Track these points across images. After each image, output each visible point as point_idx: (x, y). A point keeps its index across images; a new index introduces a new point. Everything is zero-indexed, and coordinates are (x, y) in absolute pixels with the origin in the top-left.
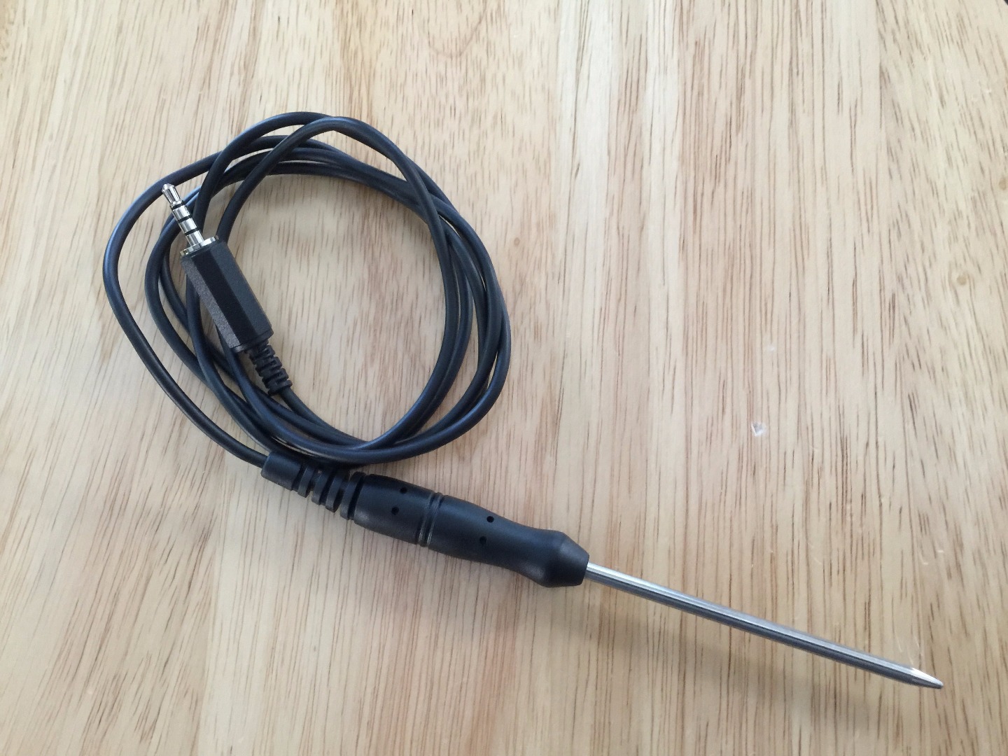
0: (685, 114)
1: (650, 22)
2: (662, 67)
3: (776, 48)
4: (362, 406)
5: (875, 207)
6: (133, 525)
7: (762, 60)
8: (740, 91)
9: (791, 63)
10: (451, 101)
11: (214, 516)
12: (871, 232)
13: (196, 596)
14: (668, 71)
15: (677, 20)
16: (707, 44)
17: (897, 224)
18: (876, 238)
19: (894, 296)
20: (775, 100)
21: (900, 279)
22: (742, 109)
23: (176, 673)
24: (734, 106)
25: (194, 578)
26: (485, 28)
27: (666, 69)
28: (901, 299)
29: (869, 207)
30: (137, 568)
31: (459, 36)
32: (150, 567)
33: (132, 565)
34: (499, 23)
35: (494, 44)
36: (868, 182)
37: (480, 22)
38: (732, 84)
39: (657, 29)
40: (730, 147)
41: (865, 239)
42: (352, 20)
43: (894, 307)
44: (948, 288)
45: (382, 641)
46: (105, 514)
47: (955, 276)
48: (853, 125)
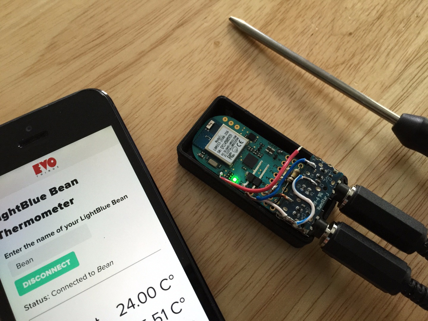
10: (295, 89)
26: (343, 68)
34: (351, 72)
37: (342, 64)
42: (279, 16)
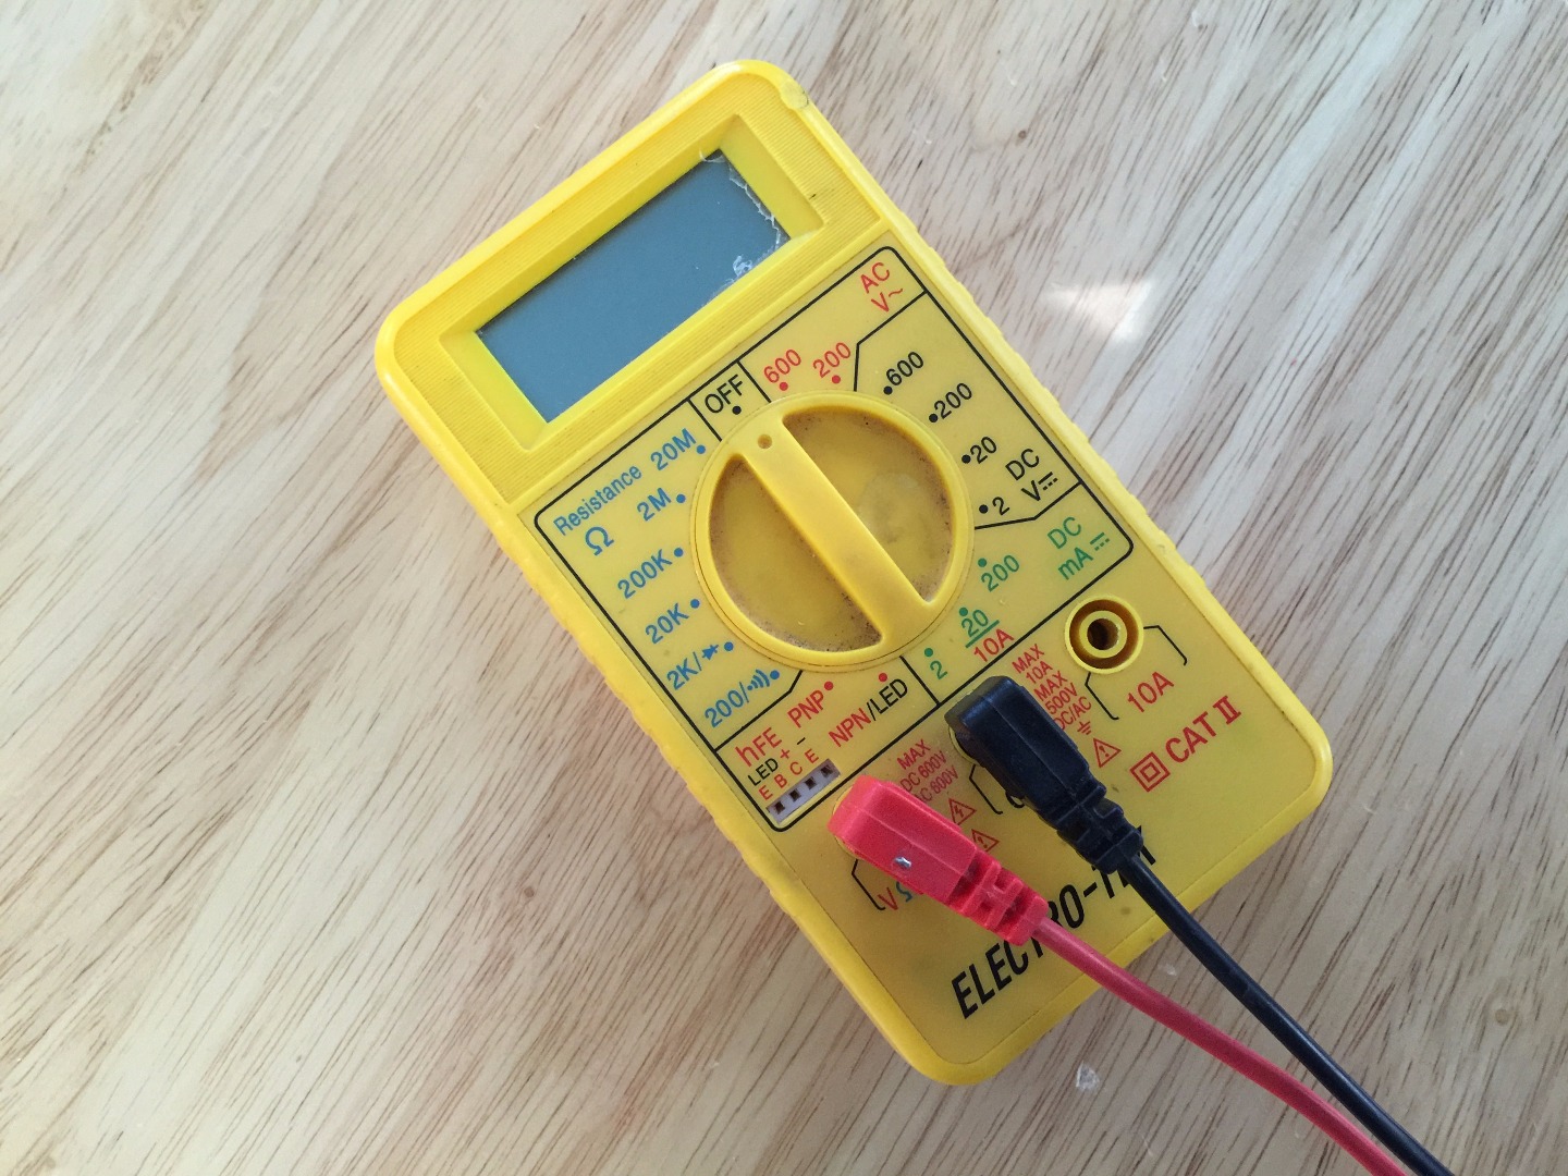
0: (1242, 545)
1: (1271, 372)
2: (1248, 454)
3: (1438, 513)
4: (538, 741)
5: (1442, 841)
6: (131, 746)
7: (1403, 523)
8: (1347, 552)
9: (1445, 550)
11: (250, 794)
12: (1414, 875)
13: (171, 895)
14: (1254, 465)
15: (1312, 390)
16: (1337, 451)
17: (1458, 883)
18: (1417, 888)
19: (1391, 988)
20: (1390, 593)
21: (1415, 969)
22: (1332, 582)
23: (94, 989)
24: (1322, 573)
25: (180, 869)
27: (1253, 457)
28: (1400, 999)
29: (1434, 836)
30: (106, 813)
31: (970, 241)
32: (126, 821)
33: (102, 804)
35: (1016, 281)
36: (1454, 795)
38: (1339, 535)
39: (1274, 388)
40: (1282, 633)
41: (1399, 881)
43: (1382, 1003)
44: (1477, 1017)
45: (397, 1098)
46: (98, 710)
47: (1497, 1005)
48: (1483, 696)
